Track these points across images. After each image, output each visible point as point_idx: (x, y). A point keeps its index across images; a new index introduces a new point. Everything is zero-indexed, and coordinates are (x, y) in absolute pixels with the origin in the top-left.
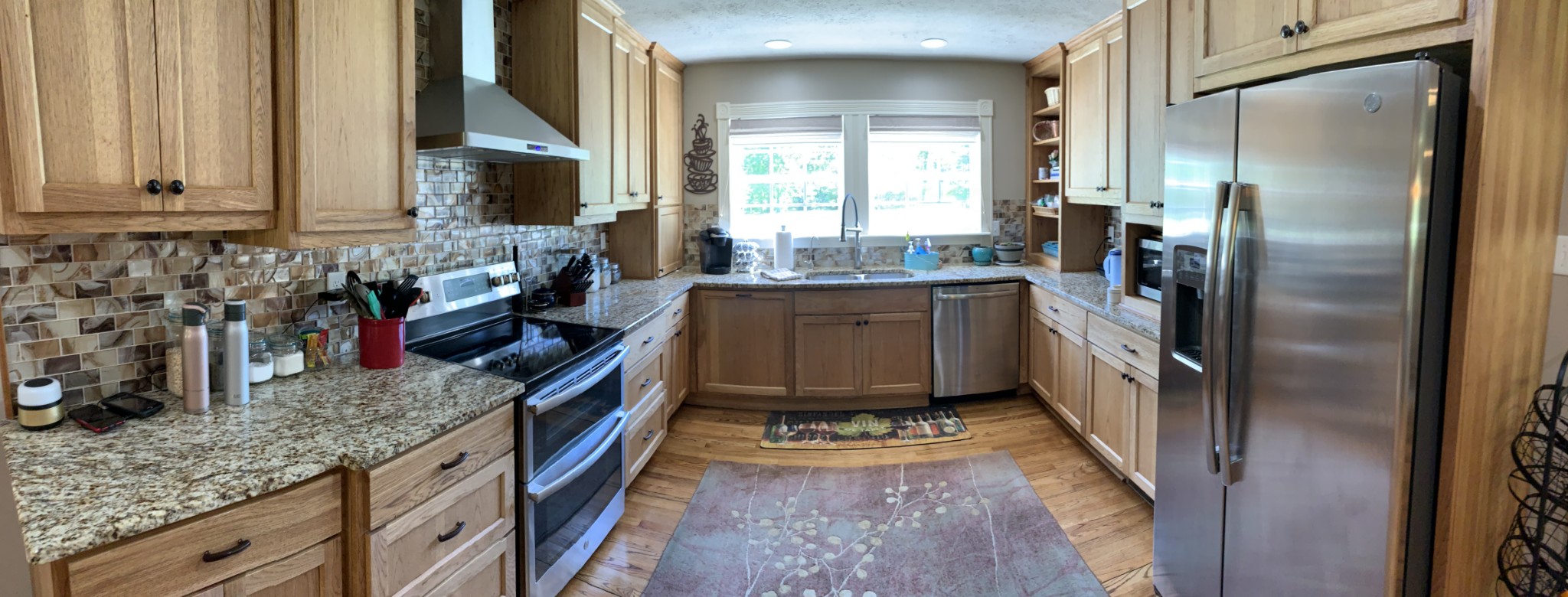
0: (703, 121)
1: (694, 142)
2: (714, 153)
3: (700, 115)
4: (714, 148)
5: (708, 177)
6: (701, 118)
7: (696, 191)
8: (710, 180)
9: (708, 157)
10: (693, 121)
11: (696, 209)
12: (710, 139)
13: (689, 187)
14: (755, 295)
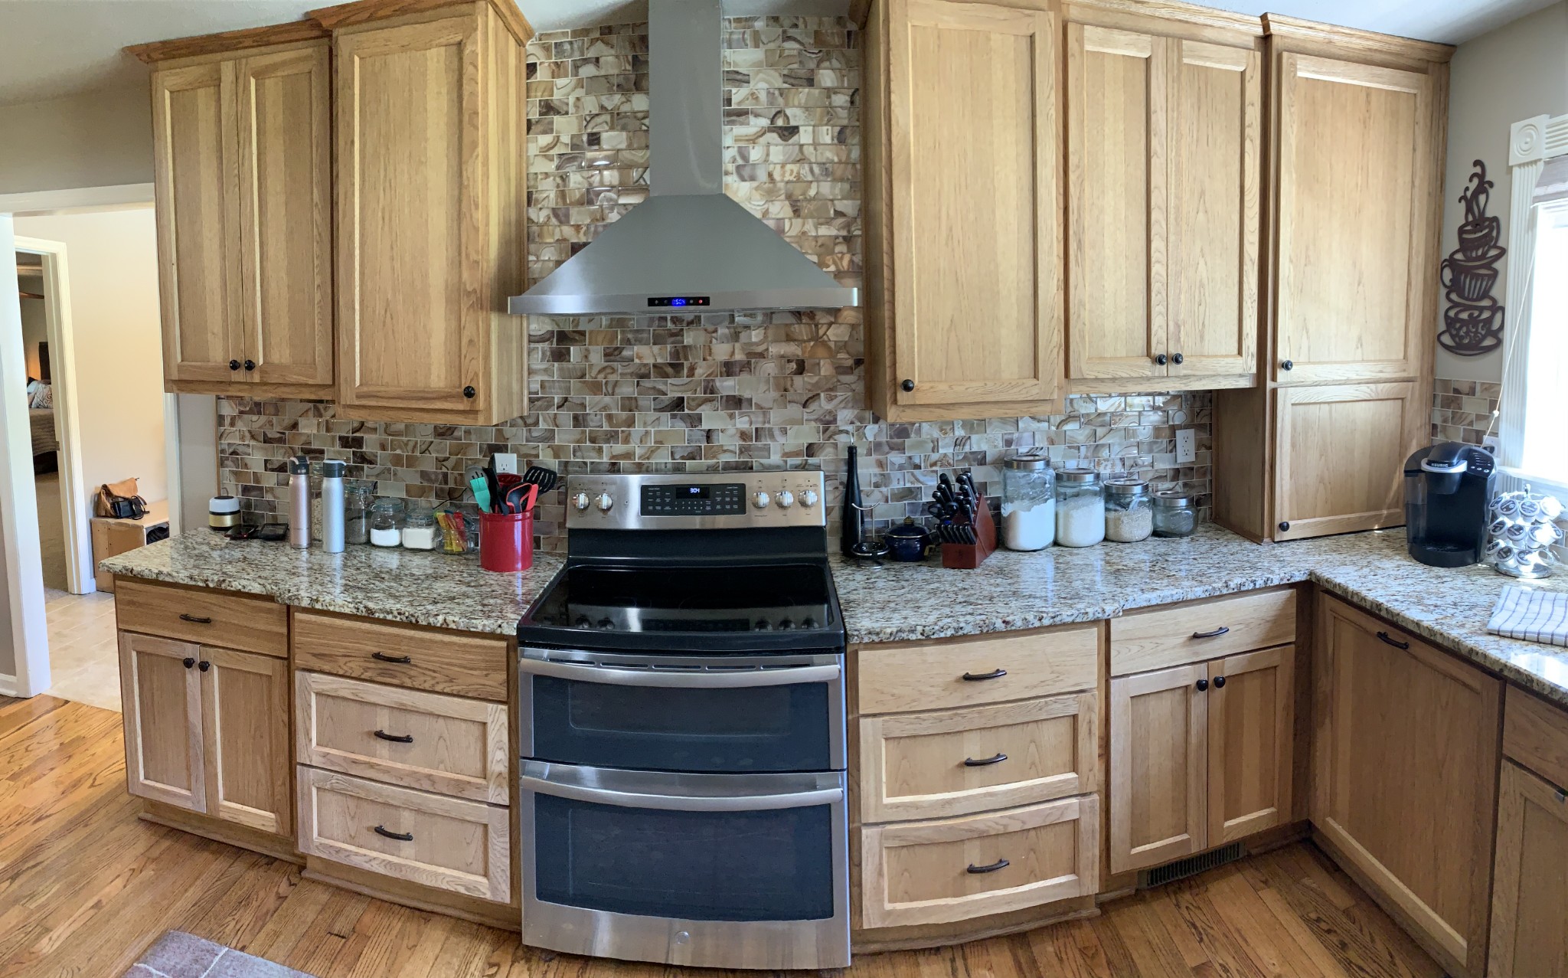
0: (1481, 176)
1: (1461, 231)
2: (1503, 252)
3: (1477, 163)
4: (1501, 243)
5: (1486, 315)
6: (1478, 170)
7: (1459, 349)
8: (1490, 320)
9: (1488, 266)
10: (1461, 181)
11: (1456, 391)
12: (1495, 219)
13: (1446, 339)
14: (1417, 648)
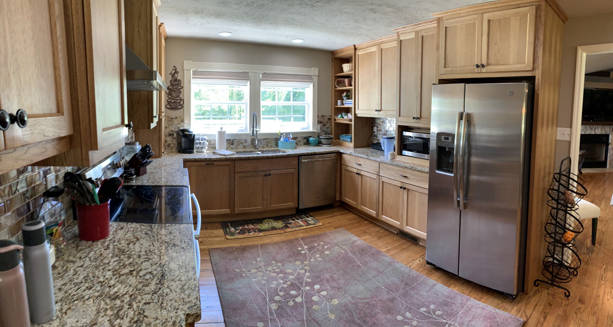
0: (176, 70)
1: (171, 81)
2: (182, 87)
3: (174, 67)
4: (182, 85)
5: (178, 101)
6: (174, 68)
7: (172, 109)
8: (180, 102)
9: (179, 90)
10: (171, 70)
11: (172, 118)
12: (180, 80)
13: (168, 106)
14: (215, 163)
